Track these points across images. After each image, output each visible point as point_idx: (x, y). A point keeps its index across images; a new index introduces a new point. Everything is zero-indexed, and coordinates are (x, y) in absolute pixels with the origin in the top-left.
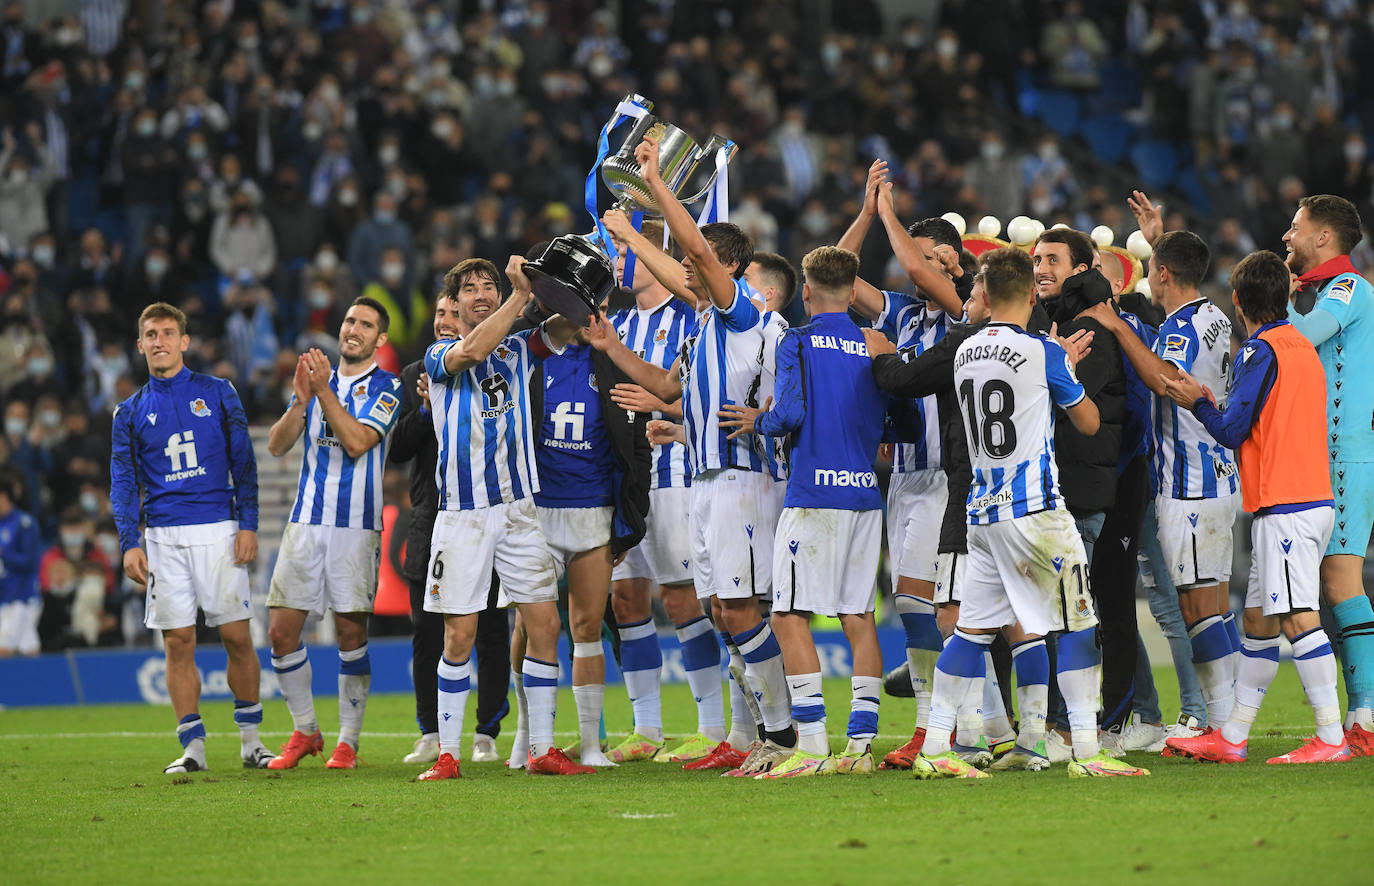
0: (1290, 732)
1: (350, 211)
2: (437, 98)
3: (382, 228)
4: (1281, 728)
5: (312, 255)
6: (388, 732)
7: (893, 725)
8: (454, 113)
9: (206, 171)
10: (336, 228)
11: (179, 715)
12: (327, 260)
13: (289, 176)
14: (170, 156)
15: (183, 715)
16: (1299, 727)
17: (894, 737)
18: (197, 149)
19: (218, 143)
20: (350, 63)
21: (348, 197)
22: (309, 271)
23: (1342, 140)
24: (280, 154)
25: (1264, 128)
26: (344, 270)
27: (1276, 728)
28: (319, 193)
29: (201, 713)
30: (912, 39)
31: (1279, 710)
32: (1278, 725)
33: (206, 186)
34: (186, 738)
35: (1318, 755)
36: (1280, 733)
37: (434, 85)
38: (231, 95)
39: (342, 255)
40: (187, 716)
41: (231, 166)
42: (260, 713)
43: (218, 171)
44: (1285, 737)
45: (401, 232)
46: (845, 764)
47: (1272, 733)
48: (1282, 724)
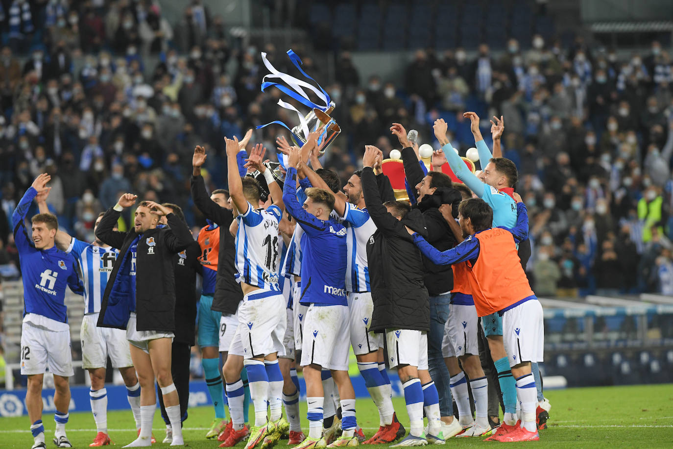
0: (562, 424)
1: (100, 174)
2: (141, 118)
3: (116, 182)
4: (557, 422)
5: (81, 196)
6: (121, 429)
7: (368, 422)
8: (151, 124)
9: (29, 155)
10: (93, 182)
11: (33, 420)
12: (88, 197)
13: (69, 156)
14: (11, 148)
15: (35, 421)
16: (566, 422)
17: (369, 428)
18: (24, 144)
19: (34, 142)
20: (99, 102)
21: (99, 166)
22: (80, 204)
23: (584, 135)
24: (65, 146)
25: (547, 129)
26: (97, 203)
27: (556, 422)
28: (85, 164)
29: (42, 419)
30: (375, 87)
31: (557, 413)
32: (556, 420)
33: (28, 162)
34: (36, 432)
35: (526, 437)
36: (557, 425)
37: (139, 111)
38: (40, 118)
39: (96, 195)
40: (37, 421)
41: (40, 152)
42: (67, 418)
43: (34, 155)
44: (560, 426)
45: (125, 184)
46: (343, 443)
47: (554, 425)
48: (559, 420)
